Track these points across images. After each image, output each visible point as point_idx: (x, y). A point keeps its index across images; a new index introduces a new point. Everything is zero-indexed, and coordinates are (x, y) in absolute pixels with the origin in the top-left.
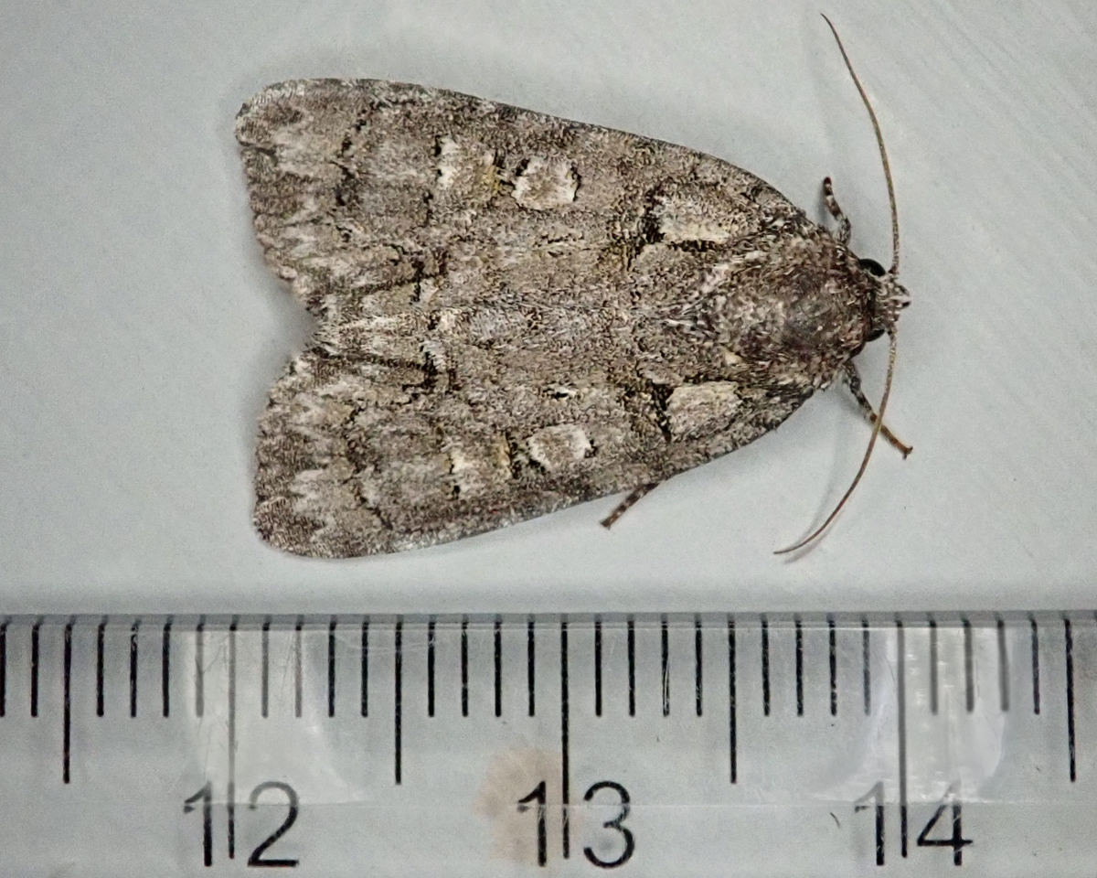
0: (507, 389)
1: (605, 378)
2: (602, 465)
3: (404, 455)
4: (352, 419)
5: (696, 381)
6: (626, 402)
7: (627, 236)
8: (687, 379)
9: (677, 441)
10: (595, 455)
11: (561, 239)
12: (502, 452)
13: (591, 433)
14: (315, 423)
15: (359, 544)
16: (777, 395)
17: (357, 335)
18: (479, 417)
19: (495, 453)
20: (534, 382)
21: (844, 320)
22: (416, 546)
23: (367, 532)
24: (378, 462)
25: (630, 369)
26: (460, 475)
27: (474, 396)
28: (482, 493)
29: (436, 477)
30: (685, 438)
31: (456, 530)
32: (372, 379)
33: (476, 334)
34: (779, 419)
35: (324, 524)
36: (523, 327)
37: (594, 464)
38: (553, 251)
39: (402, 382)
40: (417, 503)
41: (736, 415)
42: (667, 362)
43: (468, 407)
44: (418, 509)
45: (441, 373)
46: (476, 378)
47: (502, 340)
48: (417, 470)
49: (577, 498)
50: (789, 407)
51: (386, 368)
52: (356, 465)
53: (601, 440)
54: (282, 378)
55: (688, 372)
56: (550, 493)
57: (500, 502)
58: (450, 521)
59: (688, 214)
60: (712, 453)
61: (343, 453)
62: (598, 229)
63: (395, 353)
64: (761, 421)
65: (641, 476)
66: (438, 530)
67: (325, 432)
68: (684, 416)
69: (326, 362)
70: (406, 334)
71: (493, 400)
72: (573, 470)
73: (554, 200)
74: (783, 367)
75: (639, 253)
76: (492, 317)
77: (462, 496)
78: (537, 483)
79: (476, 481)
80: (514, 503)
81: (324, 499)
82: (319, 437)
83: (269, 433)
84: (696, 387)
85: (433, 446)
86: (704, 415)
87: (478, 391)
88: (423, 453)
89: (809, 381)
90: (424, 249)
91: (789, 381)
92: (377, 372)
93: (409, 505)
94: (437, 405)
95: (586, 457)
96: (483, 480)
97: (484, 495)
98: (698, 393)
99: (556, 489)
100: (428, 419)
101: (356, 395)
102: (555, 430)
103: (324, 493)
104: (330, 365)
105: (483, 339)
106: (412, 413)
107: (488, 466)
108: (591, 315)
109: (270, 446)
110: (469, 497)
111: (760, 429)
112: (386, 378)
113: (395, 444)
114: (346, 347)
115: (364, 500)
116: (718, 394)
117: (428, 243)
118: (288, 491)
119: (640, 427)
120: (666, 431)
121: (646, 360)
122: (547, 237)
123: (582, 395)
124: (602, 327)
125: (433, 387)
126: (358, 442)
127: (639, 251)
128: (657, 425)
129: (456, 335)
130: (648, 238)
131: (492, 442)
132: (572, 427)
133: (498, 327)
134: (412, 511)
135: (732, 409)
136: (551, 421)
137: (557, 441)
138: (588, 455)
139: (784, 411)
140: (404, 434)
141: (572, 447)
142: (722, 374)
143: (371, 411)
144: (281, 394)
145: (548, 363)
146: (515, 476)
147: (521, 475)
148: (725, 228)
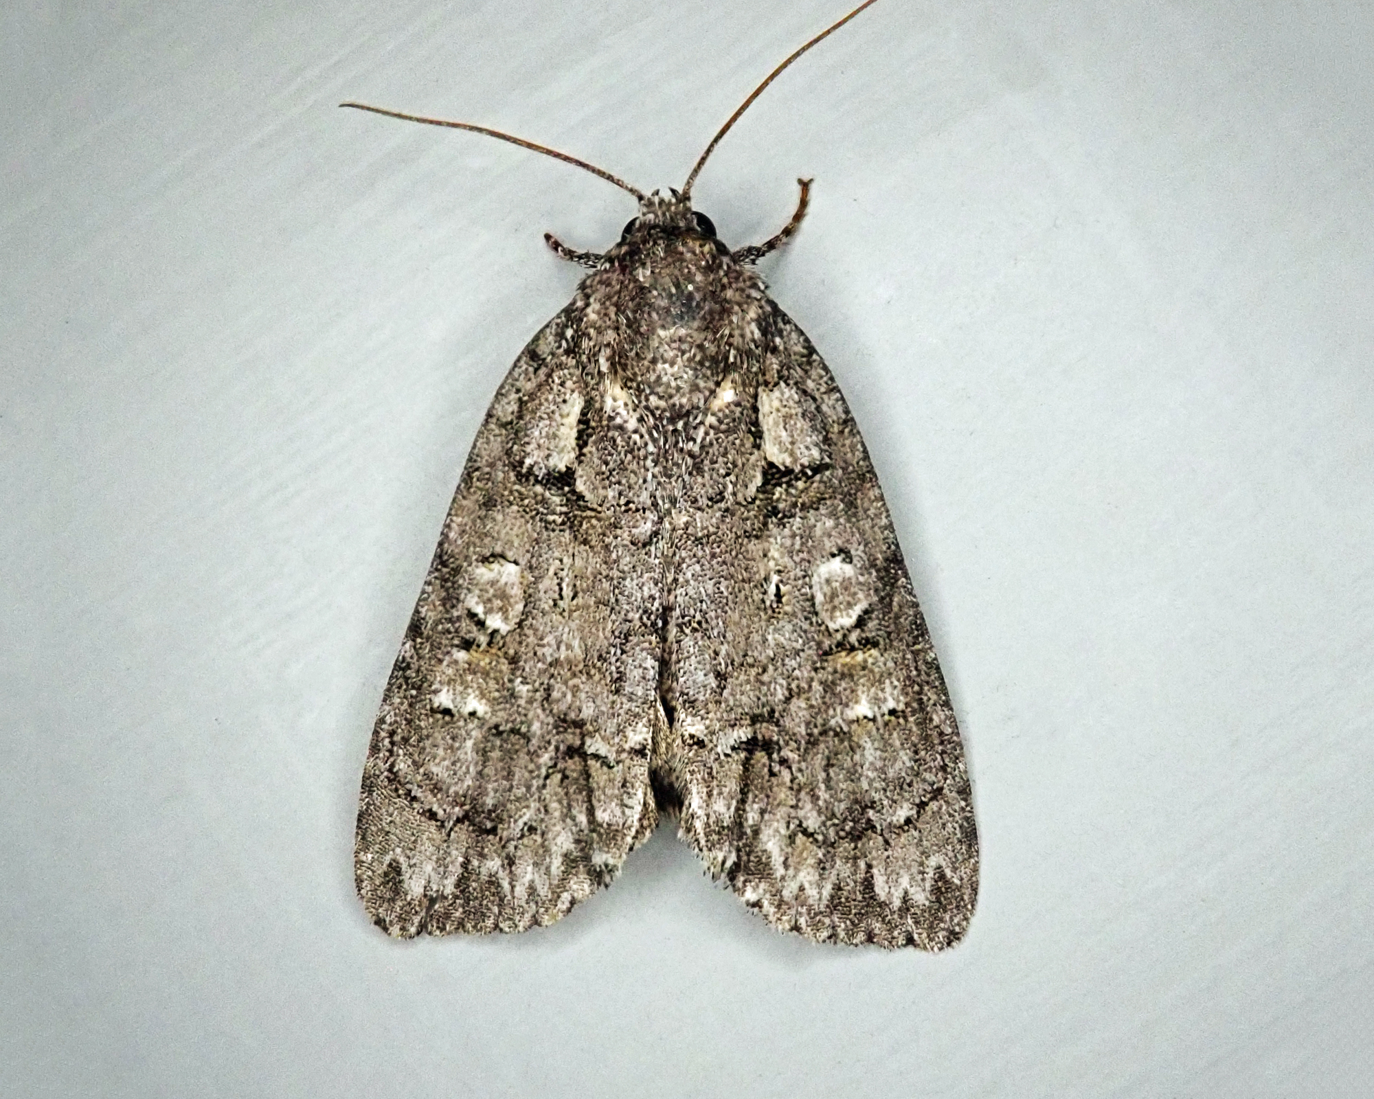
0: (772, 655)
1: (756, 542)
2: (859, 544)
3: (853, 775)
4: (812, 835)
5: (758, 435)
6: (785, 516)
7: (564, 509)
8: (757, 447)
9: (830, 457)
10: (849, 552)
11: (559, 584)
12: (848, 659)
13: (823, 557)
14: (817, 877)
15: (961, 827)
16: (773, 342)
17: (714, 831)
18: (806, 687)
19: (849, 670)
20: (763, 623)
21: (682, 260)
22: (961, 759)
23: (946, 817)
24: (862, 805)
25: (746, 513)
26: (876, 709)
27: (780, 694)
28: (896, 683)
29: (878, 737)
30: (826, 447)
31: (941, 713)
32: (763, 812)
33: (709, 692)
34: (801, 339)
35: (939, 867)
36: (699, 638)
37: (859, 553)
38: (571, 594)
39: (767, 777)
40: (910, 760)
41: (798, 388)
42: (736, 470)
43: (794, 700)
44: (917, 757)
45: (755, 733)
46: (760, 692)
47: (714, 662)
48: (871, 759)
49: (900, 572)
50: (788, 327)
51: (750, 796)
52: (867, 830)
53: (830, 545)
54: (766, 916)
55: (748, 445)
56: (895, 604)
57: (906, 662)
58: (931, 720)
59: (547, 436)
60: (843, 416)
61: (853, 845)
62: (552, 541)
63: (732, 786)
64: (804, 359)
65: (873, 498)
66: (941, 734)
67: (828, 865)
68: (800, 449)
69: (745, 866)
70: (710, 774)
71: (785, 672)
72: (866, 576)
73: (515, 588)
74: (737, 333)
75: (584, 497)
76: (688, 674)
77: (901, 707)
78: (884, 619)
79: (883, 690)
80: (908, 645)
81: (909, 867)
82: (834, 872)
83: (830, 931)
84: (766, 435)
85: (842, 741)
86: (799, 425)
87: (775, 689)
88: (851, 753)
89: (756, 303)
90: (554, 743)
91: (753, 326)
92: (756, 806)
93: (912, 768)
94: (793, 737)
95: (851, 562)
96: (880, 682)
97: (898, 680)
98: (773, 434)
99: (891, 596)
100: (810, 746)
101: (783, 831)
102: (819, 598)
103: (900, 867)
104: (749, 861)
105: (713, 683)
106: (803, 765)
107: (865, 676)
108: (683, 560)
109: (846, 930)
110: (902, 698)
111: (815, 361)
112: (762, 796)
113: (841, 785)
114: (727, 843)
115: (908, 821)
116: (774, 411)
117: (547, 738)
118: (900, 910)
119: (814, 499)
120: (818, 469)
121: (734, 494)
122: (554, 600)
123: (777, 568)
124: (697, 546)
125: (771, 740)
126: (838, 828)
127: (581, 497)
128: (810, 481)
129: (710, 716)
130: (569, 485)
131: (835, 671)
132: (815, 579)
133: (700, 666)
134: (920, 765)
135: (790, 393)
136: (808, 603)
137: (834, 595)
138: (848, 560)
139: (793, 333)
140: (828, 775)
141: (840, 579)
142: (748, 405)
143: (801, 813)
144: (784, 918)
145: (741, 608)
146: (875, 645)
147: (874, 637)
148: (567, 397)
